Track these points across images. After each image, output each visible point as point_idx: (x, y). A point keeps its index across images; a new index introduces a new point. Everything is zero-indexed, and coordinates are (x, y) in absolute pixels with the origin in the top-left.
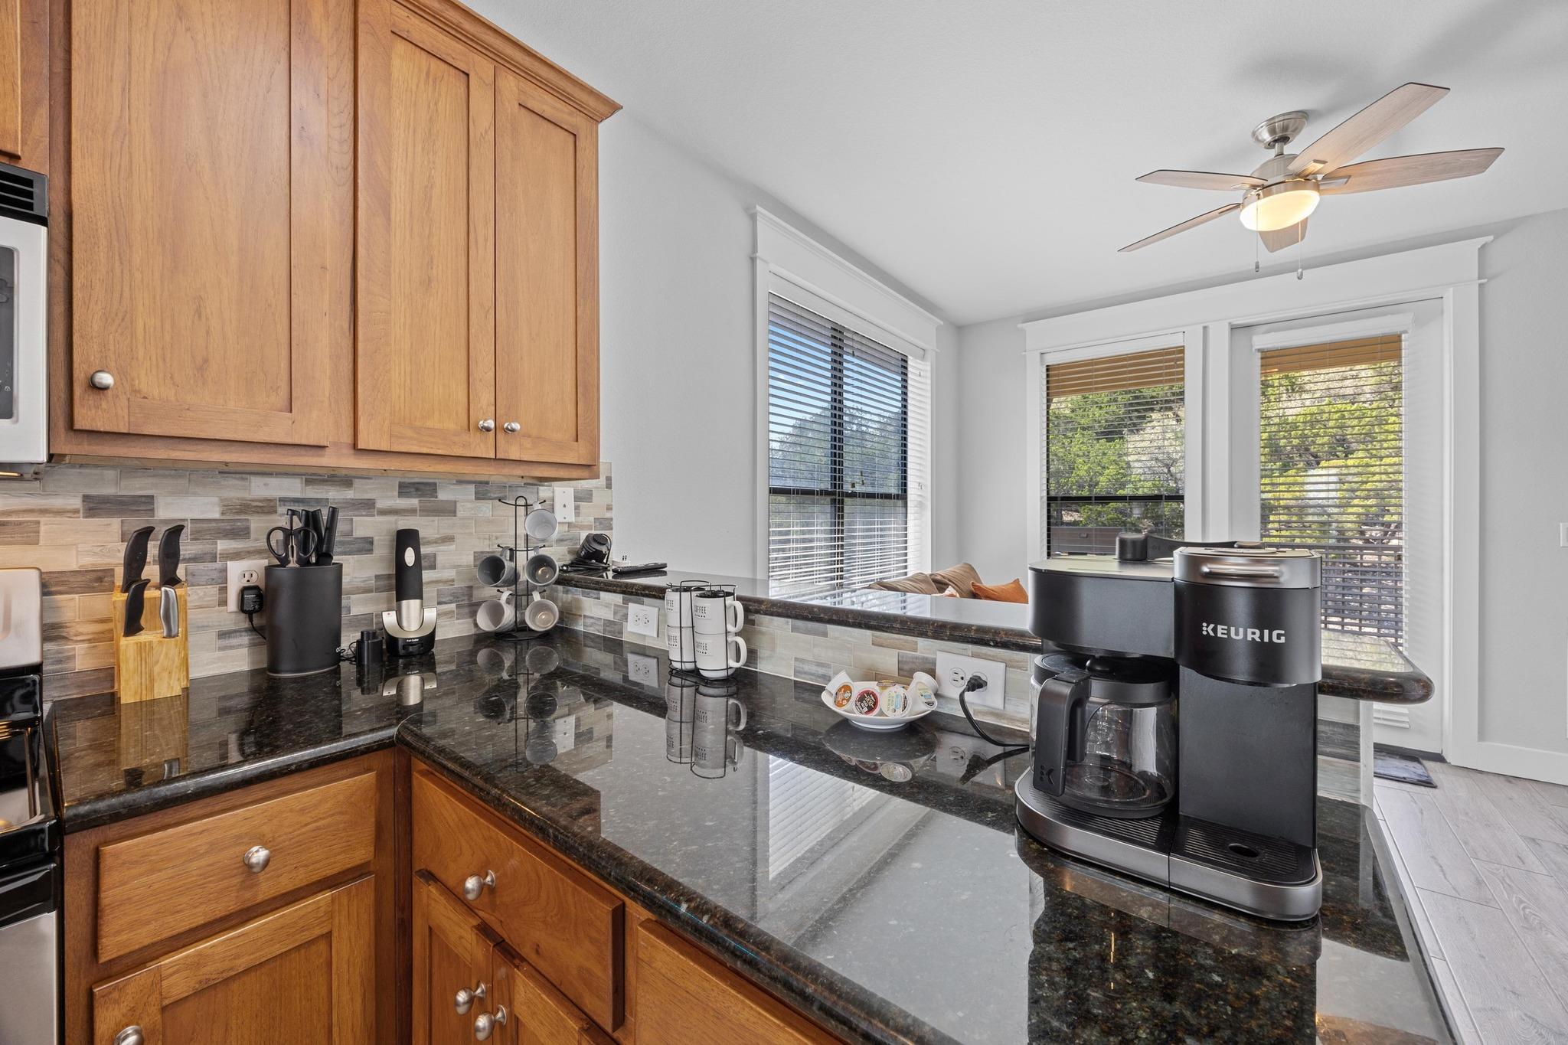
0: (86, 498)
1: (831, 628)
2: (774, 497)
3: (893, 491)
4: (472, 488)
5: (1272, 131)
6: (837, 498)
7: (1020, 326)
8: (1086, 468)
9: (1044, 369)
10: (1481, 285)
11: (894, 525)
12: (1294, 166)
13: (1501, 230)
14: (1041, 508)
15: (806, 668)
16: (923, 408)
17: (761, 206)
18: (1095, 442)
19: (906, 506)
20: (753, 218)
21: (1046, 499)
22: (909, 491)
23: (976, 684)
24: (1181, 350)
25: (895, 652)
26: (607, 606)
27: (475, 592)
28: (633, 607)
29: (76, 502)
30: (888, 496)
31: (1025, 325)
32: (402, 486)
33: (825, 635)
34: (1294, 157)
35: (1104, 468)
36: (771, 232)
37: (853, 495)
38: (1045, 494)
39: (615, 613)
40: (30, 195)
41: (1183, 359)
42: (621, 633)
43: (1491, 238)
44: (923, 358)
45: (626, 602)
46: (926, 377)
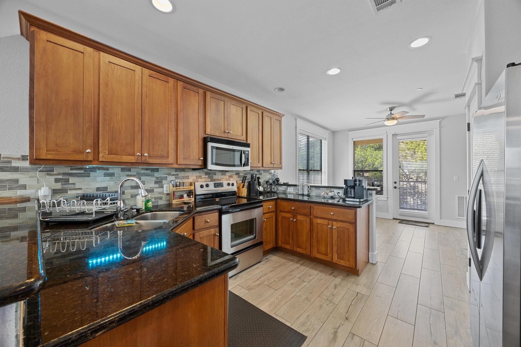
0: (236, 173)
1: (321, 188)
2: (299, 171)
3: (319, 169)
4: (263, 171)
5: (390, 109)
6: (308, 171)
7: (347, 132)
8: (371, 159)
9: (353, 142)
10: (440, 129)
11: (319, 177)
12: (393, 116)
13: (443, 118)
14: (352, 173)
15: (317, 194)
16: (325, 151)
17: (298, 118)
18: (374, 151)
19: (322, 172)
20: (296, 120)
21: (353, 171)
22: (322, 169)
23: (339, 193)
24: (382, 139)
25: (329, 191)
26: (284, 188)
27: (264, 186)
28: (289, 188)
29: (235, 173)
30: (318, 170)
31: (349, 132)
32: (257, 171)
33: (320, 189)
34: (393, 114)
35: (377, 159)
36: (299, 122)
37: (311, 170)
38: (353, 170)
39: (285, 189)
40: (249, 145)
41: (382, 141)
42: (286, 192)
43: (441, 120)
44: (325, 140)
45: (287, 187)
46: (326, 144)
